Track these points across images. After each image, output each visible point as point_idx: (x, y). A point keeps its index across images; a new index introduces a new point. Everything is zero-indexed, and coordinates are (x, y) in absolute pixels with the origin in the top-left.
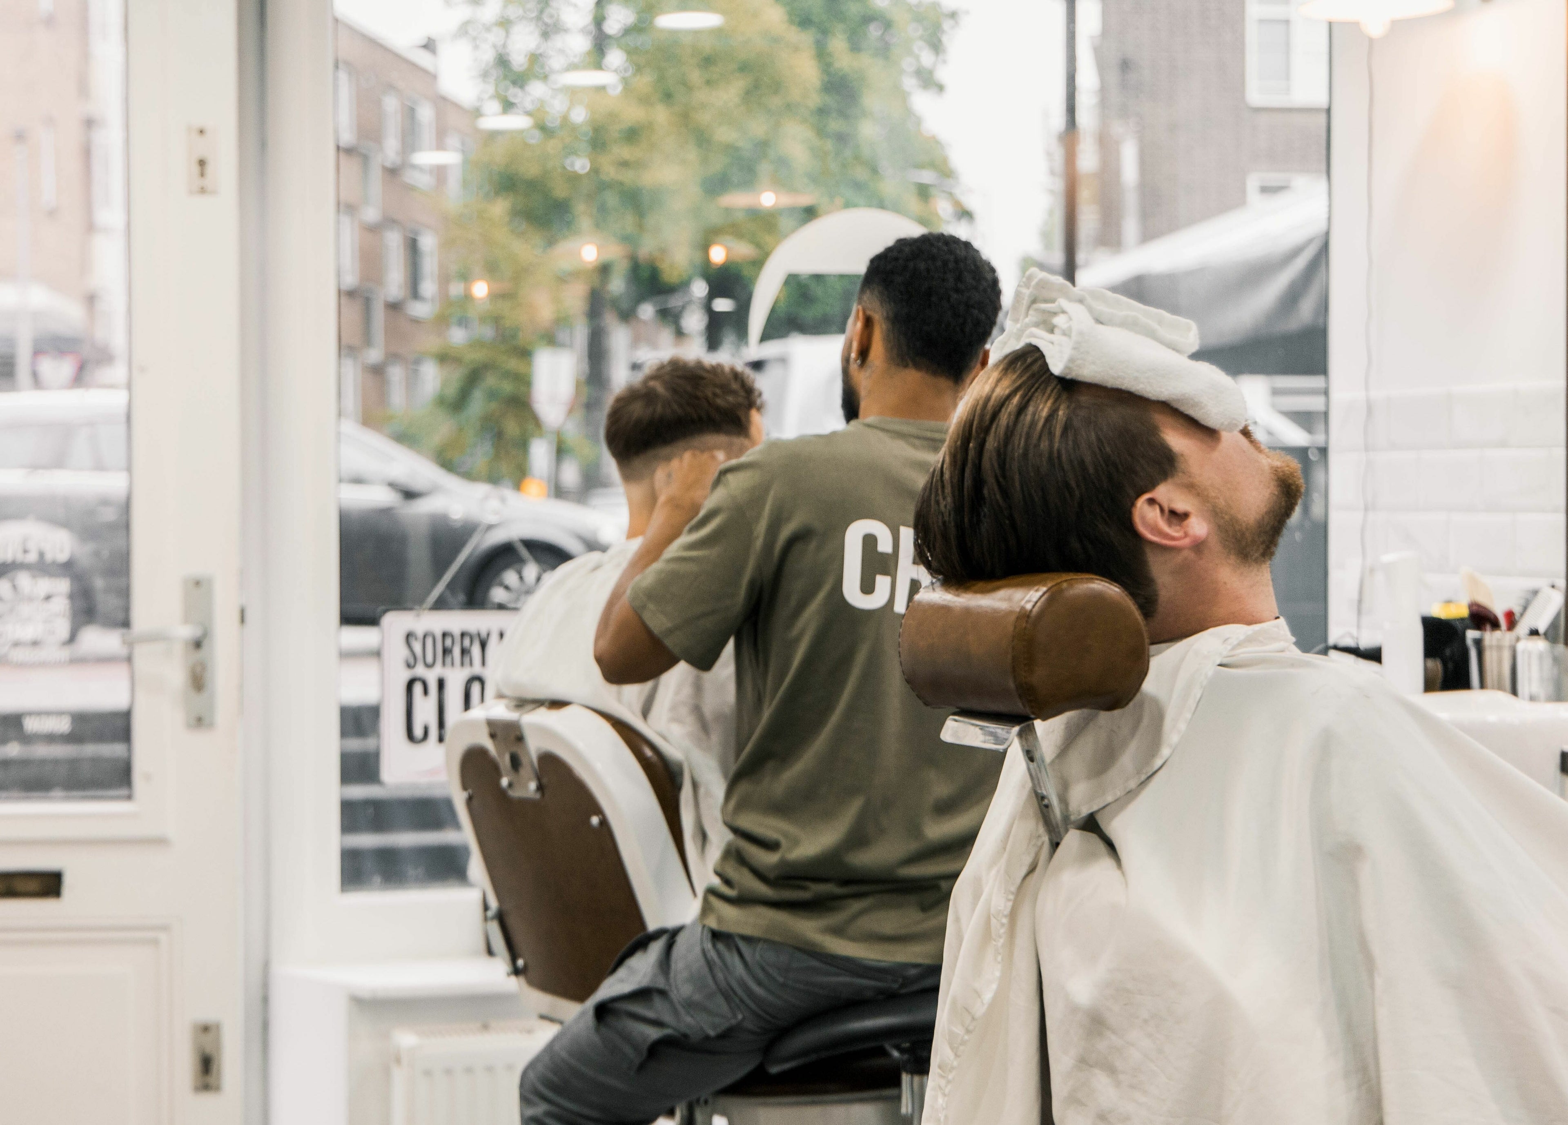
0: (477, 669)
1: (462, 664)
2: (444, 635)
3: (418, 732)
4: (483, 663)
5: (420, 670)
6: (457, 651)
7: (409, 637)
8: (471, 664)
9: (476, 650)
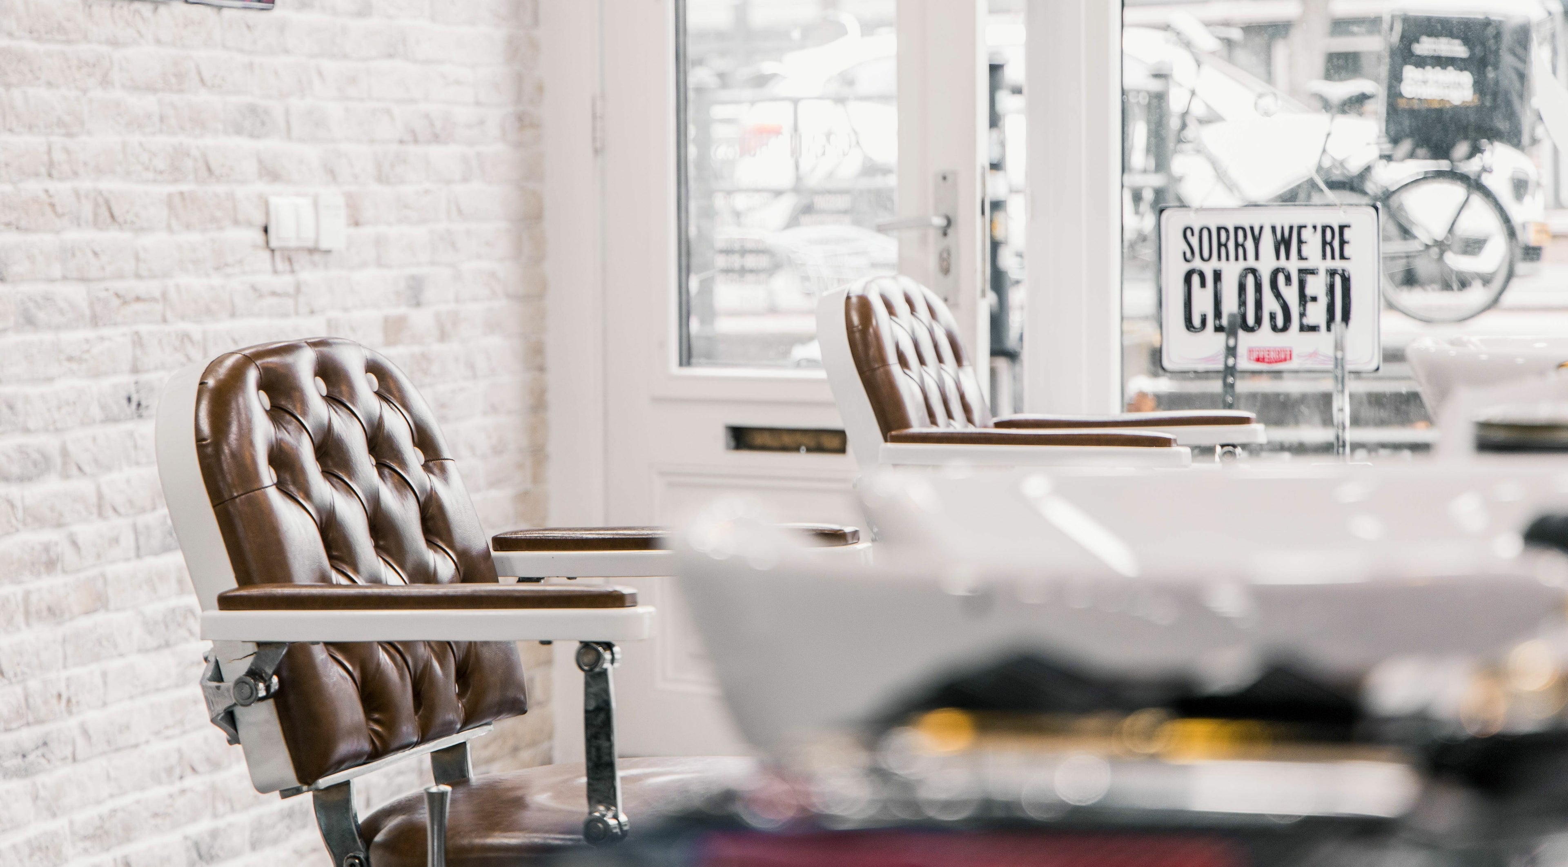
0: (1251, 262)
1: (1237, 259)
2: (1219, 229)
3: (1196, 321)
4: (1257, 258)
5: (1197, 263)
6: (1231, 245)
7: (1186, 231)
8: (1245, 259)
9: (1250, 245)
